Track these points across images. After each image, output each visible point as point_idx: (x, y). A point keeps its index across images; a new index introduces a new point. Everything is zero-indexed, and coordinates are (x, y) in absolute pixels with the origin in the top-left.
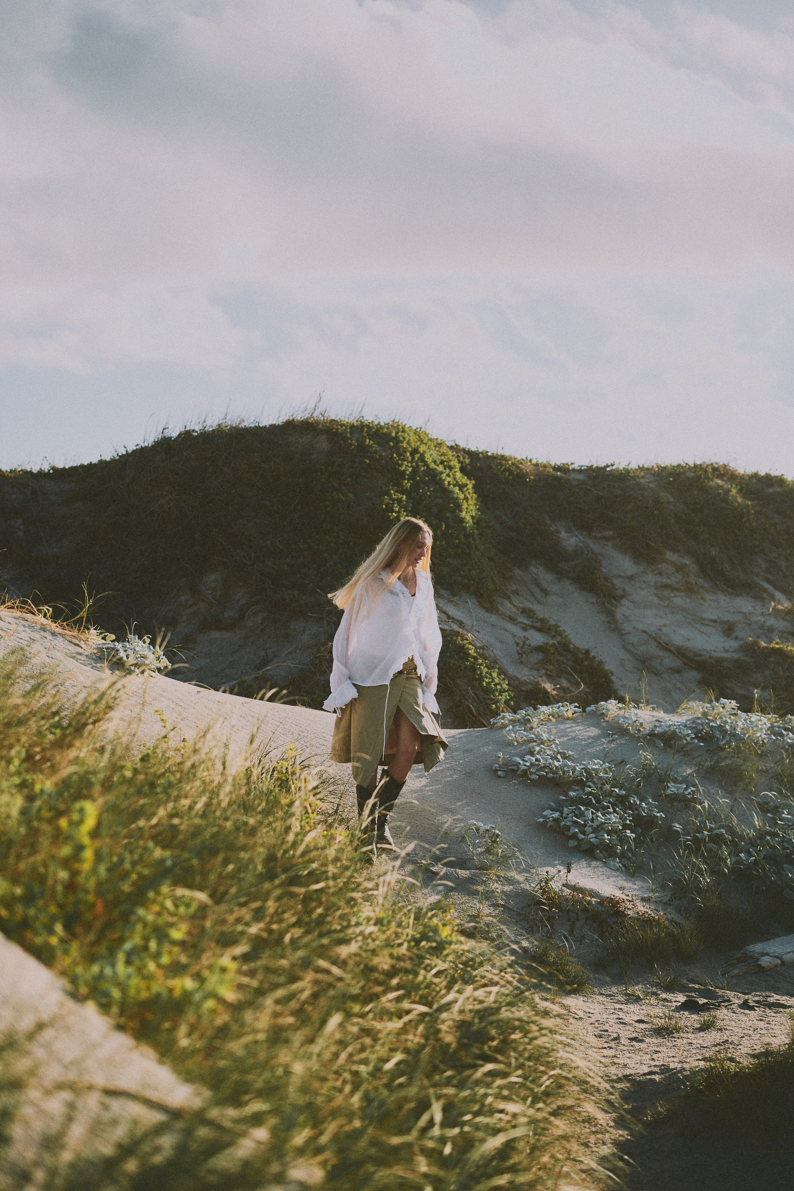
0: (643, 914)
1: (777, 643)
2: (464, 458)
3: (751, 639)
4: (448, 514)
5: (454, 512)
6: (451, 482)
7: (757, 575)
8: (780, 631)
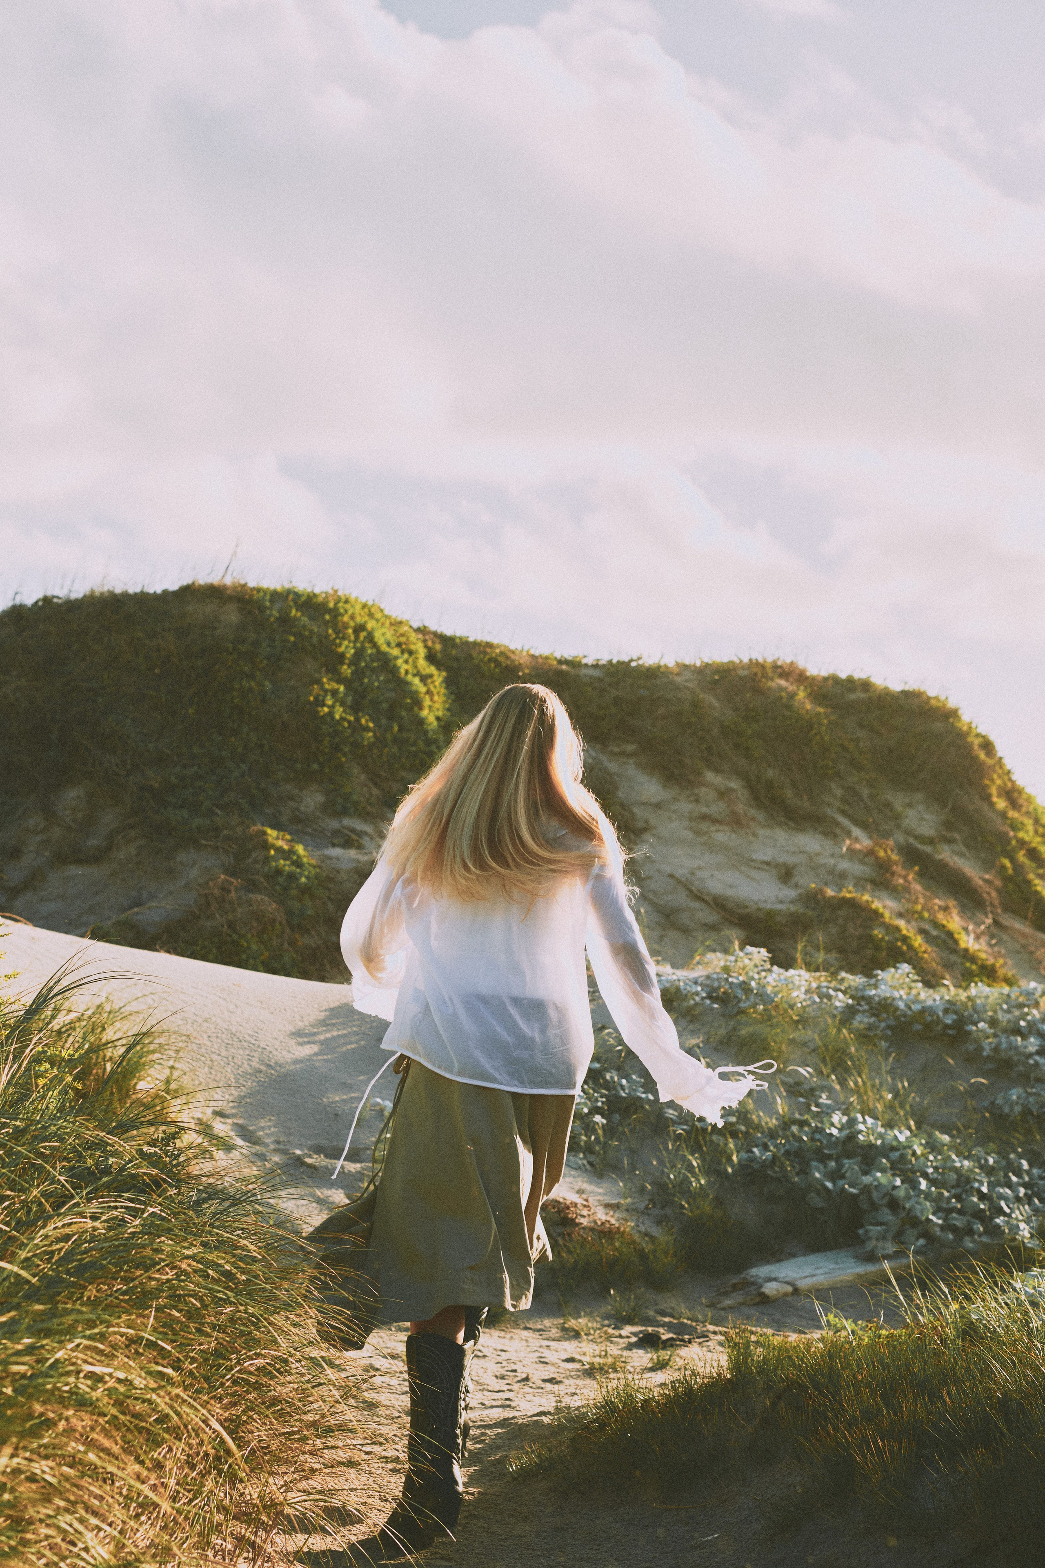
0: (603, 1223)
1: (850, 892)
2: (433, 643)
3: (813, 885)
4: (403, 713)
5: (412, 709)
6: (410, 671)
7: (829, 805)
8: (855, 878)
